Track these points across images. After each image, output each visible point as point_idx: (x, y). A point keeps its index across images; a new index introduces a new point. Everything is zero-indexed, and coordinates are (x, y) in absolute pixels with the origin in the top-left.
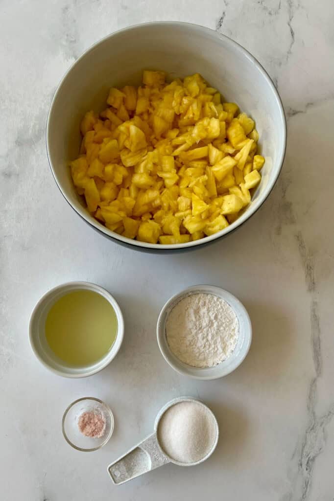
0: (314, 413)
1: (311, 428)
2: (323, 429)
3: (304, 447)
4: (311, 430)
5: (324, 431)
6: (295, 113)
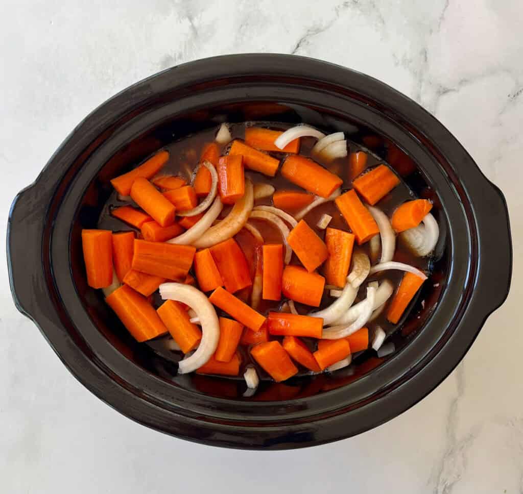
0: (453, 436)
1: (449, 452)
2: (463, 454)
3: (440, 473)
4: (450, 454)
5: (463, 456)
6: (446, 91)
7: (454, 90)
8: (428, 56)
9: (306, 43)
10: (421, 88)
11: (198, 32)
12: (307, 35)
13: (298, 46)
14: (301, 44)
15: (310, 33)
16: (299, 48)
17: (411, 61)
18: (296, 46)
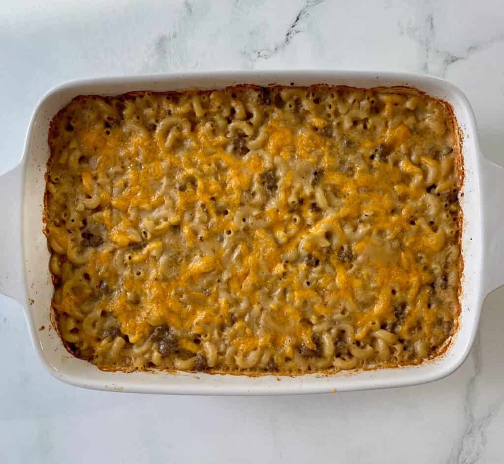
0: (471, 416)
1: (468, 431)
2: (482, 432)
3: (460, 453)
4: (468, 434)
5: (482, 435)
6: (454, 60)
7: (462, 58)
8: (433, 22)
9: (306, 14)
10: (428, 57)
11: (192, 9)
12: (307, 7)
13: (298, 19)
14: (301, 16)
15: (310, 4)
16: (299, 21)
17: (417, 29)
18: (296, 20)
